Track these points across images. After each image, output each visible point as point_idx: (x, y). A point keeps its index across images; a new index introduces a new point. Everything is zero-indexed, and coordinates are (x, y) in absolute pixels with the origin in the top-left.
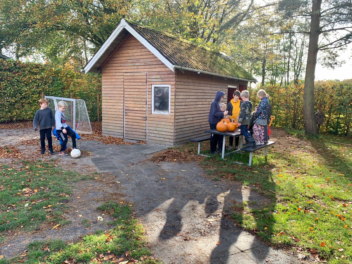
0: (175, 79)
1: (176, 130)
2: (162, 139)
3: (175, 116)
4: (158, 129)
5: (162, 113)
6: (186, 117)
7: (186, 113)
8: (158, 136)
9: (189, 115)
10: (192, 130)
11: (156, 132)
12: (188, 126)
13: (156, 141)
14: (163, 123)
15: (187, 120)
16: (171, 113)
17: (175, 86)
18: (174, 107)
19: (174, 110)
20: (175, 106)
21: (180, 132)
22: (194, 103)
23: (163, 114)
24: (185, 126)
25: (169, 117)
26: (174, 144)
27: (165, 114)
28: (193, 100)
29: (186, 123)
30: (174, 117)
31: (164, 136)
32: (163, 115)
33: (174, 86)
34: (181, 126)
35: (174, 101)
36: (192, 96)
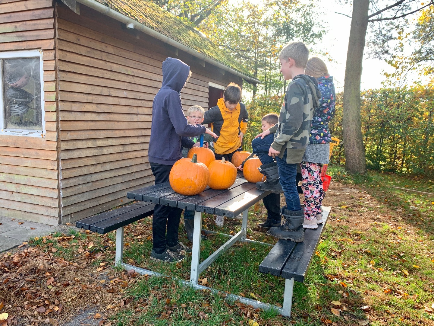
0: (52, 31)
1: (64, 182)
2: (28, 208)
3: (58, 141)
4: (16, 179)
5: (24, 132)
6: (100, 143)
7: (102, 134)
8: (17, 197)
9: (110, 140)
10: (124, 177)
11: (12, 188)
12: (108, 167)
13: (13, 212)
14: (29, 163)
15: (105, 151)
16: (49, 133)
17: (53, 52)
18: (55, 114)
19: (55, 124)
20: (57, 110)
21: (80, 187)
22: (127, 108)
23: (30, 135)
24: (99, 168)
25: (44, 145)
26: (60, 223)
27: (33, 136)
28: (123, 102)
29: (103, 159)
30: (56, 144)
31: (33, 200)
32: (26, 139)
33: (51, 54)
34: (85, 168)
35: (53, 97)
36: (120, 91)
